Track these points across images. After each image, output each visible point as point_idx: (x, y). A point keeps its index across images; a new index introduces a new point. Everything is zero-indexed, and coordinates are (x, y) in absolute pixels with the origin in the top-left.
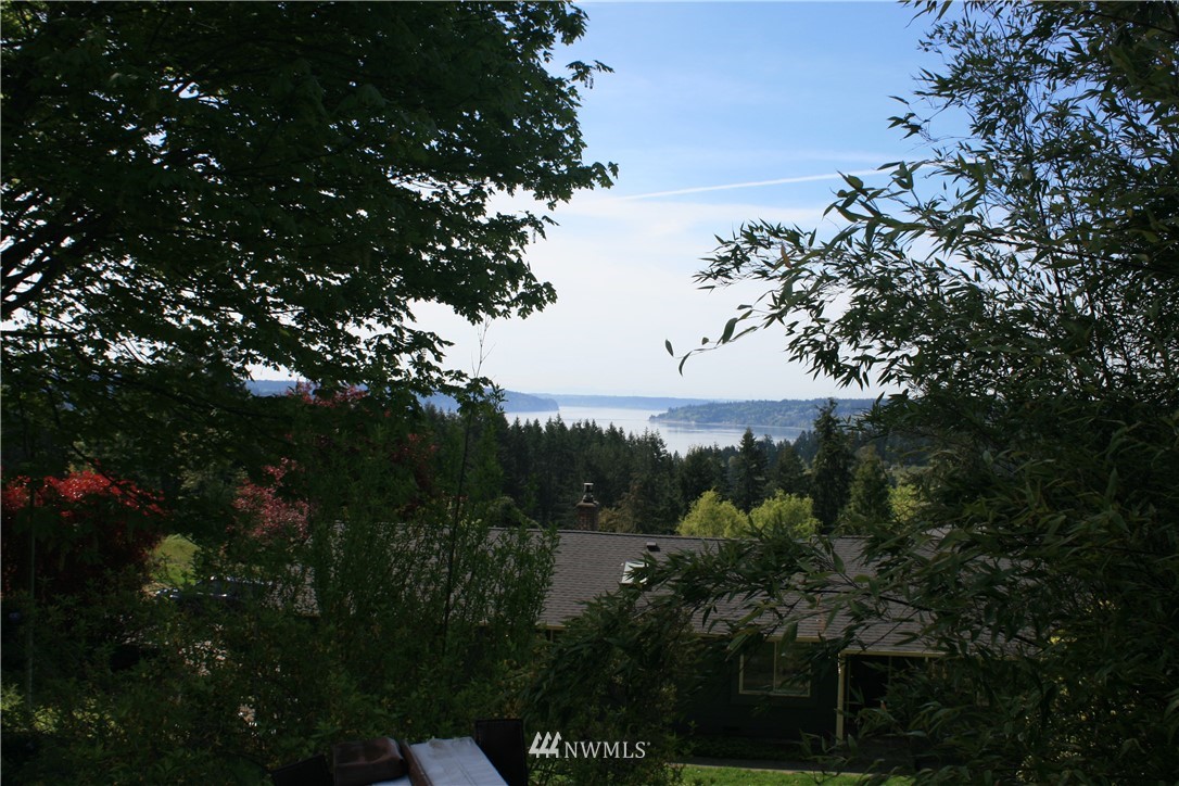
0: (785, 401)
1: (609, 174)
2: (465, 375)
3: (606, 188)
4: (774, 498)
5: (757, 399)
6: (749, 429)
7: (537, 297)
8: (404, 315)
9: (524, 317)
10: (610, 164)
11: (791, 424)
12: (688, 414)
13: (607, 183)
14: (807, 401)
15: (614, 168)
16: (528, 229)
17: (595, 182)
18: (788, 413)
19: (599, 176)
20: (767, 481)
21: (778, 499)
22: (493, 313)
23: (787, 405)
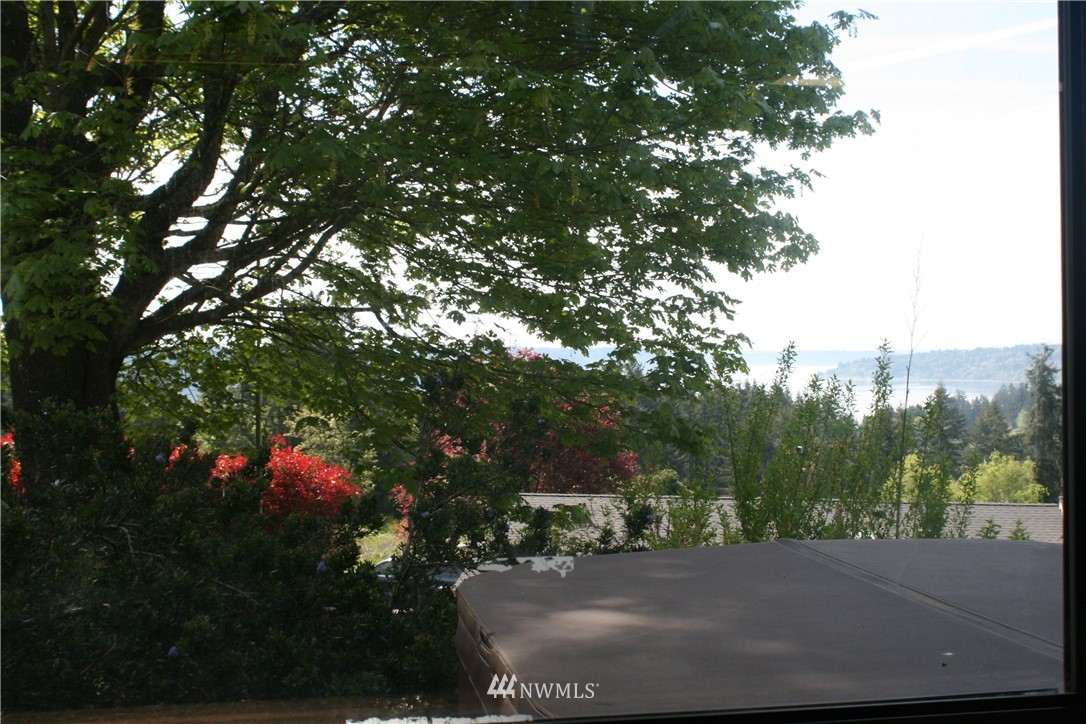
0: (979, 350)
1: (871, 120)
2: (723, 332)
3: (867, 136)
4: (989, 461)
5: (943, 349)
6: (940, 384)
7: (800, 249)
8: (701, 274)
9: (787, 270)
10: (873, 112)
11: (988, 376)
12: (863, 369)
13: (868, 130)
14: (1006, 349)
15: (876, 115)
16: (794, 183)
17: (856, 130)
18: (983, 364)
19: (860, 124)
20: (965, 444)
21: (992, 463)
22: (760, 267)
23: (981, 354)
